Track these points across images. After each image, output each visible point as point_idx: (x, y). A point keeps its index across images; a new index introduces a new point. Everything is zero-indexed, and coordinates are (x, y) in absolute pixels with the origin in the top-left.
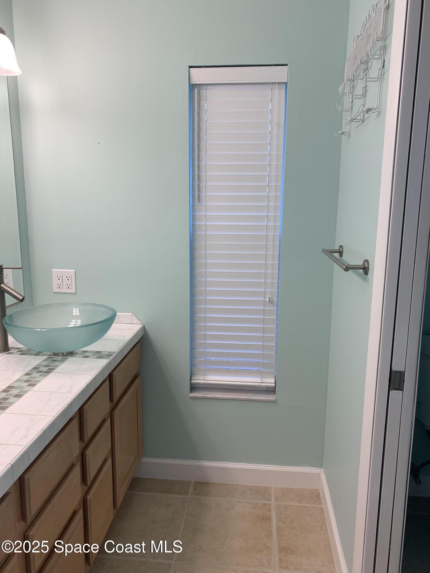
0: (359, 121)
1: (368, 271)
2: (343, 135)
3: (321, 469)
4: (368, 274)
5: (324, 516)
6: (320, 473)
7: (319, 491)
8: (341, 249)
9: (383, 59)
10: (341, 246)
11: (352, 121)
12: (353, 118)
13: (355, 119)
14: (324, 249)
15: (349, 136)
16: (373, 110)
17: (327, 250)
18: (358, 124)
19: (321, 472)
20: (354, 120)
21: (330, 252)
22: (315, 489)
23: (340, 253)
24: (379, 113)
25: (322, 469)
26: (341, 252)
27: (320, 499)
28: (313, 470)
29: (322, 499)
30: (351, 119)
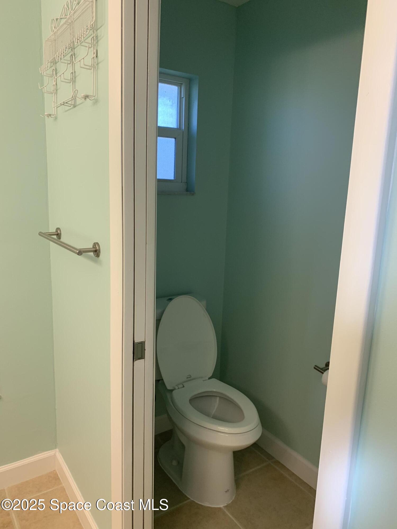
0: (70, 105)
1: (100, 253)
2: (50, 117)
3: (55, 450)
4: (100, 256)
5: (67, 494)
6: (55, 455)
7: (56, 472)
8: (58, 231)
9: (96, 49)
10: (58, 229)
11: (63, 104)
12: (66, 102)
13: (67, 103)
14: (40, 232)
15: (56, 118)
16: (91, 97)
17: (45, 233)
18: (67, 108)
19: (57, 453)
20: (65, 104)
21: (48, 234)
22: (51, 472)
23: (57, 236)
24: (96, 102)
25: (57, 450)
26: (59, 235)
27: (59, 479)
28: (49, 454)
29: (61, 479)
30: (63, 102)
